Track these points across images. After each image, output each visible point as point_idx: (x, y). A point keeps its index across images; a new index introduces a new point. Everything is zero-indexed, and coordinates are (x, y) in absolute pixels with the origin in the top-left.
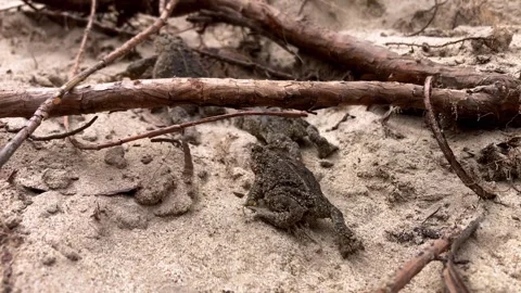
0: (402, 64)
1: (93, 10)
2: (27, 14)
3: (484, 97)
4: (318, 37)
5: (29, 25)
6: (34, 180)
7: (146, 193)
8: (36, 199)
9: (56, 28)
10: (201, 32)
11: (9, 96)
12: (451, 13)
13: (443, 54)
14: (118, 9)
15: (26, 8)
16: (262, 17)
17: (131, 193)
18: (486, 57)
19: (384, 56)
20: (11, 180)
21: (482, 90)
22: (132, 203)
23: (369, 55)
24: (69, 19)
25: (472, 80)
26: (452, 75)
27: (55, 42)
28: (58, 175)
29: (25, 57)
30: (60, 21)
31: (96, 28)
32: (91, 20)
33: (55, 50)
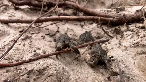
0: (102, 14)
1: (43, 7)
2: (30, 9)
3: (116, 19)
4: (87, 10)
5: (30, 11)
6: (33, 32)
7: (51, 34)
8: (34, 35)
9: (35, 11)
10: (64, 10)
11: (29, 20)
12: (119, 4)
13: (111, 12)
14: (48, 7)
15: (29, 7)
16: (76, 7)
17: (48, 34)
18: (118, 12)
19: (99, 13)
20: (30, 32)
21: (116, 18)
22: (48, 36)
23: (96, 13)
24: (38, 9)
25: (114, 16)
26: (111, 16)
27: (35, 14)
28: (37, 31)
29: (29, 17)
30: (36, 10)
31: (43, 11)
32: (42, 9)
33: (35, 16)
